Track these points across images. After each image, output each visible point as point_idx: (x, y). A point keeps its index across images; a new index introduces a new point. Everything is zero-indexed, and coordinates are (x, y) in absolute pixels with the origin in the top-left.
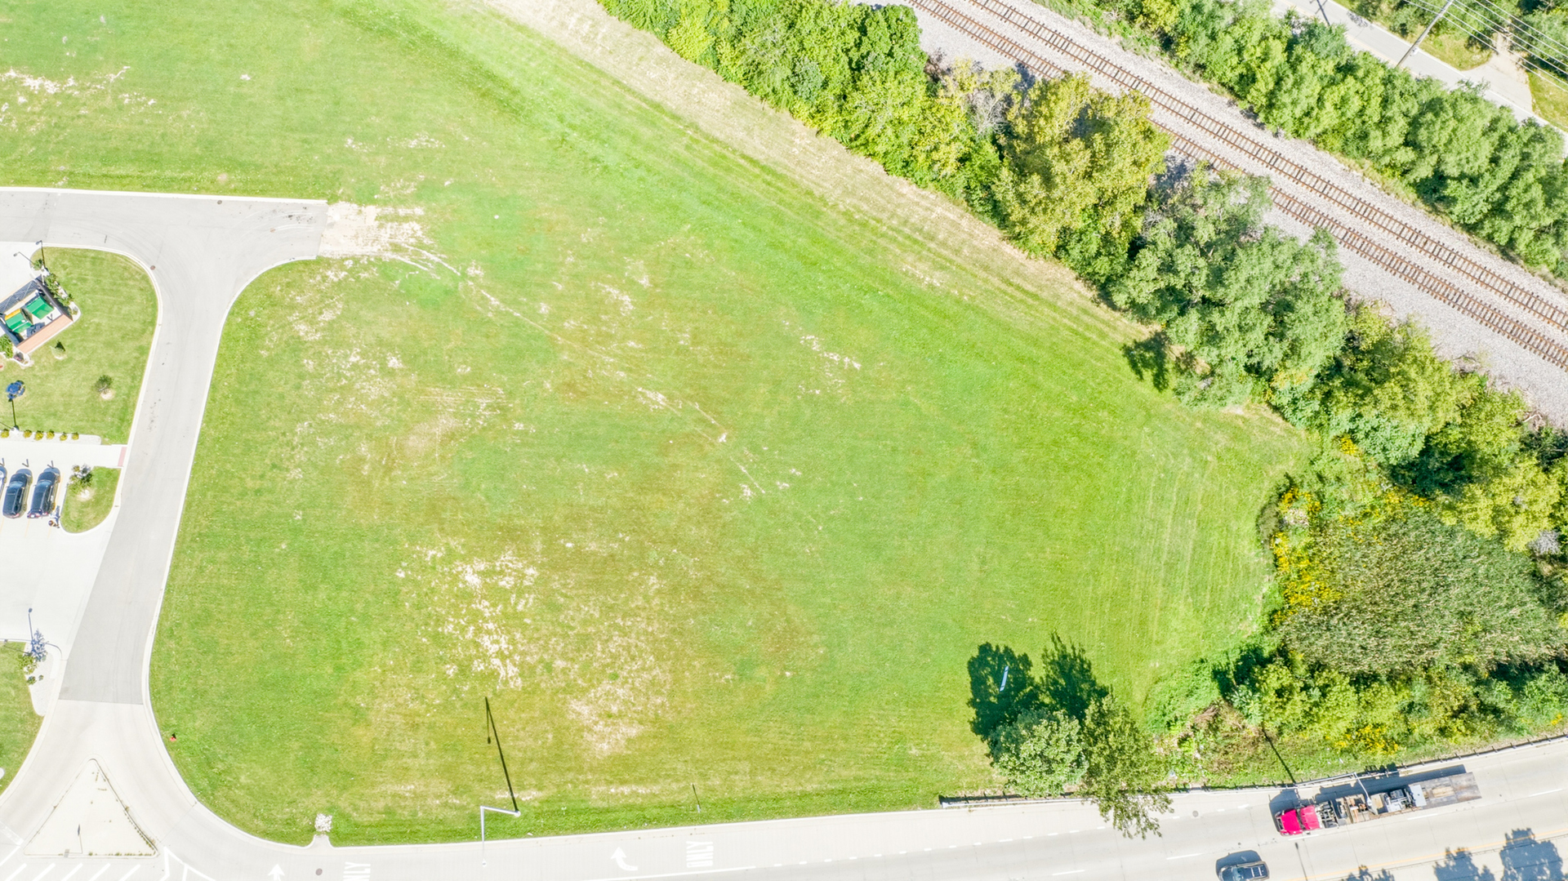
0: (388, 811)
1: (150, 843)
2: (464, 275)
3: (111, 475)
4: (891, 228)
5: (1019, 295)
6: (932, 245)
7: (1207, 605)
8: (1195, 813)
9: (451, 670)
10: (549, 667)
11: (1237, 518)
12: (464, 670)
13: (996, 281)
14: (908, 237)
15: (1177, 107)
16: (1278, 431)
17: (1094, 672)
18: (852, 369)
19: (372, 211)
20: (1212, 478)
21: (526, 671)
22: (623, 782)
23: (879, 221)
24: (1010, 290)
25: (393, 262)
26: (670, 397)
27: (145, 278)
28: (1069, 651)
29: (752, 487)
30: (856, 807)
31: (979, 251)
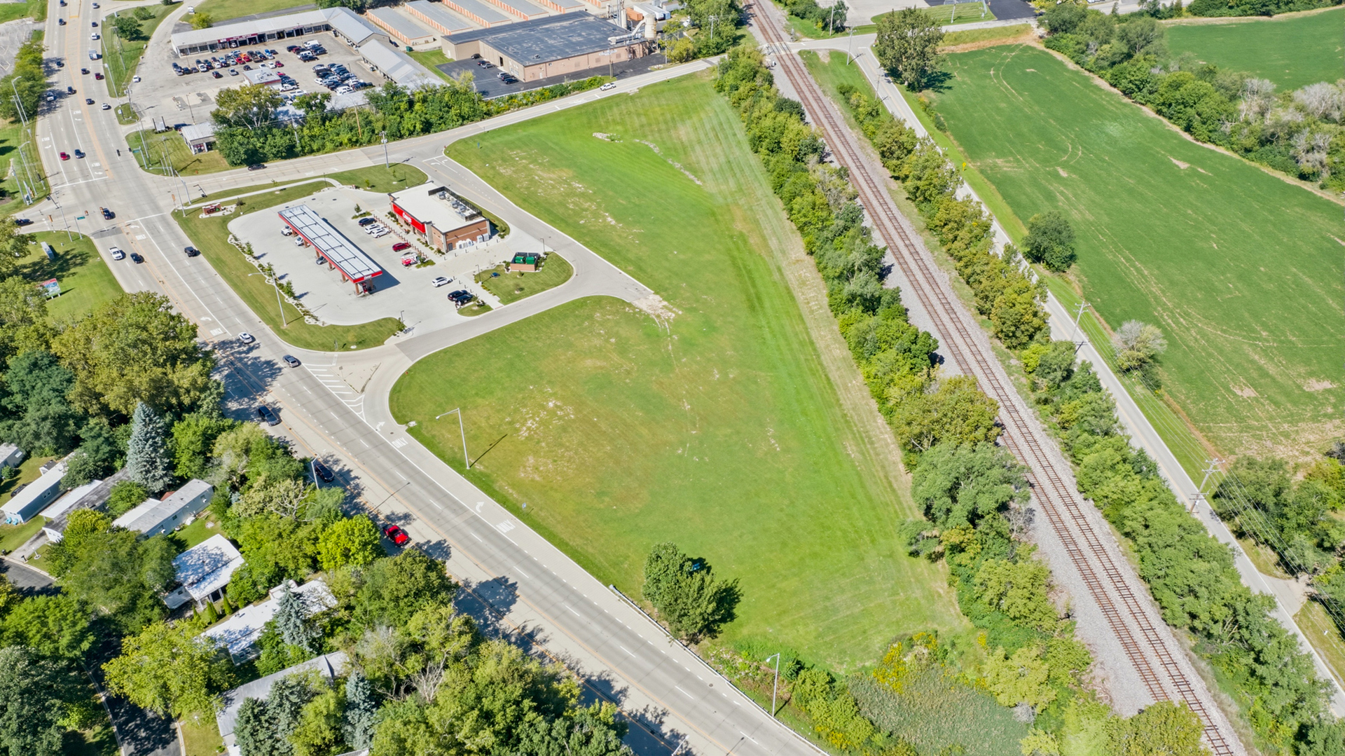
0: (434, 436)
1: (363, 391)
2: (670, 336)
3: (489, 309)
4: (859, 432)
5: (886, 485)
6: (869, 446)
7: (828, 639)
8: (711, 685)
9: (508, 419)
10: (538, 442)
11: (888, 626)
12: (510, 423)
13: (882, 474)
14: (861, 437)
15: (1042, 459)
16: (953, 612)
17: (737, 605)
18: (775, 449)
19: (665, 303)
20: (894, 602)
21: (529, 438)
22: (513, 489)
23: (856, 426)
24: (884, 480)
25: (653, 320)
26: (692, 409)
27: (570, 276)
28: (737, 590)
29: (684, 451)
30: (579, 562)
31: (887, 459)
